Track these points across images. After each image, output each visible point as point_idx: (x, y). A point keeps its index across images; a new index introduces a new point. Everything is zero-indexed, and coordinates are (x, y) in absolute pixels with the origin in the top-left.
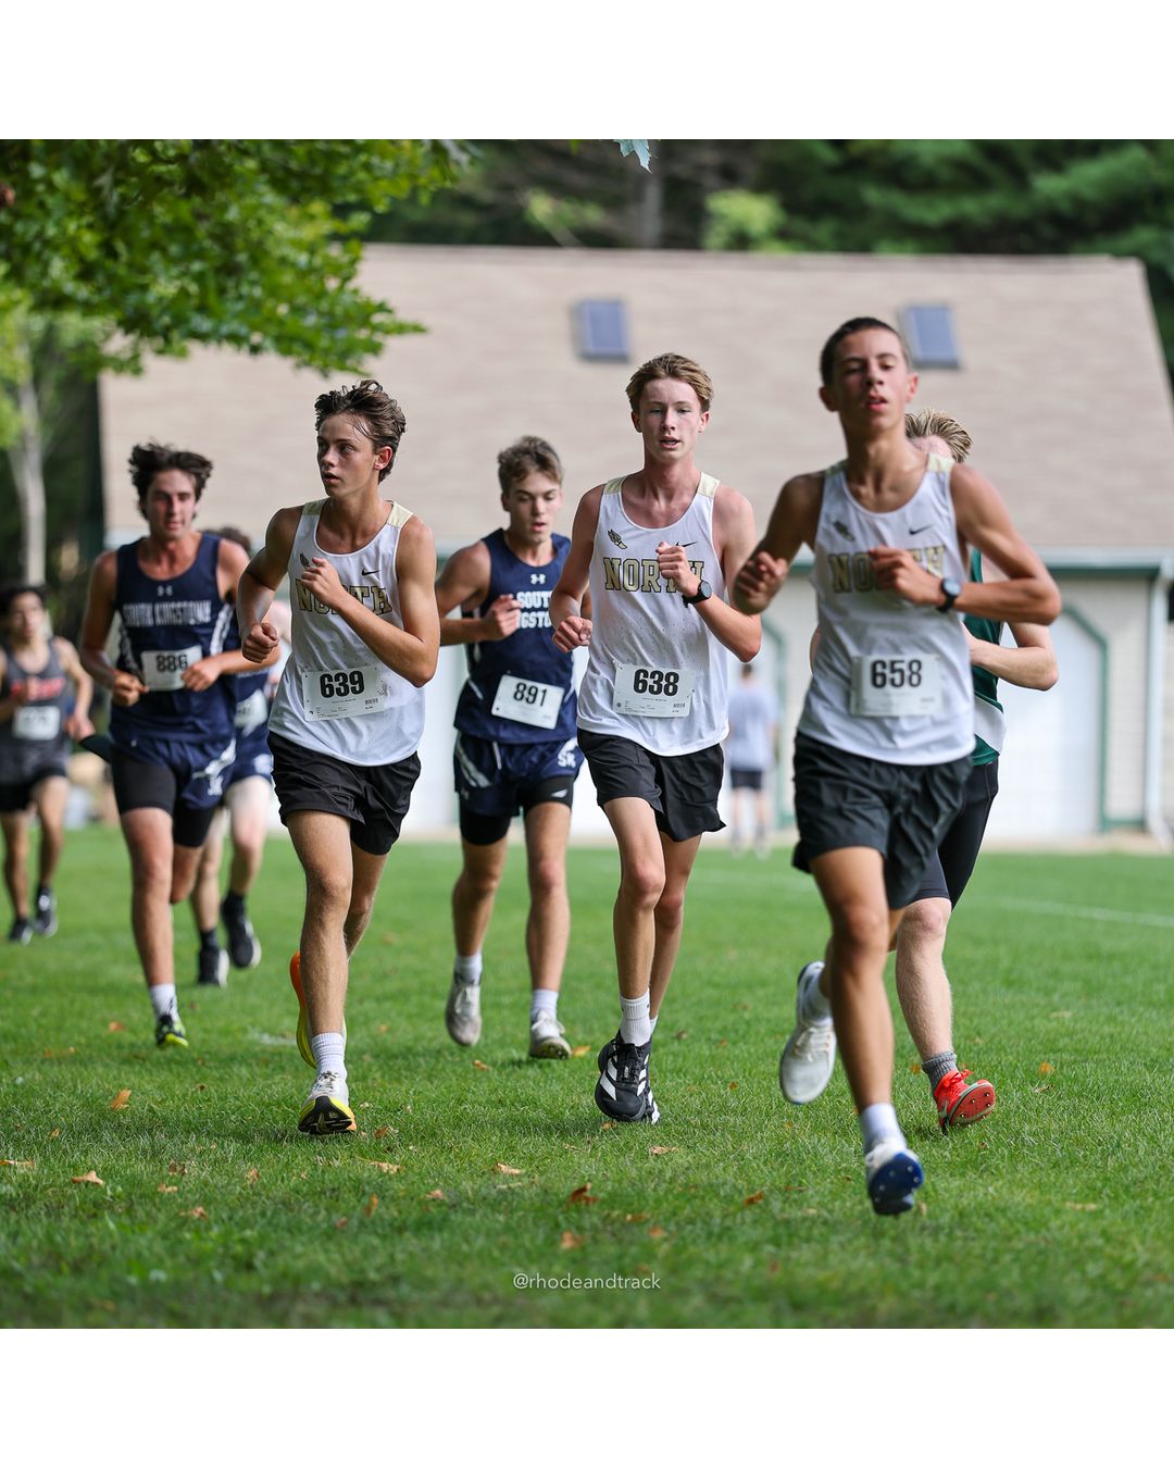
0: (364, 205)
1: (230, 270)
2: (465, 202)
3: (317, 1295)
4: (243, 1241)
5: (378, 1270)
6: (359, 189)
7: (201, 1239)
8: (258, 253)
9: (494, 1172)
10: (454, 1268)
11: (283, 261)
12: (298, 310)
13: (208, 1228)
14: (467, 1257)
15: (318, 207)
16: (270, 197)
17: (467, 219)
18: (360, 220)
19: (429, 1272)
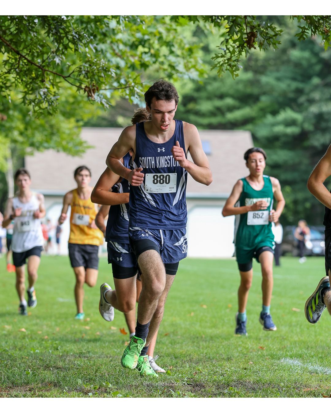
0: (82, 120)
1: (52, 134)
2: (103, 119)
3: (72, 355)
4: (56, 344)
5: (85, 350)
6: (81, 116)
7: (46, 343)
8: (58, 130)
9: (110, 328)
10: (101, 350)
11: (64, 133)
12: (68, 143)
13: (48, 341)
14: (104, 347)
15: (73, 120)
16: (61, 118)
17: (104, 123)
18: (81, 123)
19: (96, 350)
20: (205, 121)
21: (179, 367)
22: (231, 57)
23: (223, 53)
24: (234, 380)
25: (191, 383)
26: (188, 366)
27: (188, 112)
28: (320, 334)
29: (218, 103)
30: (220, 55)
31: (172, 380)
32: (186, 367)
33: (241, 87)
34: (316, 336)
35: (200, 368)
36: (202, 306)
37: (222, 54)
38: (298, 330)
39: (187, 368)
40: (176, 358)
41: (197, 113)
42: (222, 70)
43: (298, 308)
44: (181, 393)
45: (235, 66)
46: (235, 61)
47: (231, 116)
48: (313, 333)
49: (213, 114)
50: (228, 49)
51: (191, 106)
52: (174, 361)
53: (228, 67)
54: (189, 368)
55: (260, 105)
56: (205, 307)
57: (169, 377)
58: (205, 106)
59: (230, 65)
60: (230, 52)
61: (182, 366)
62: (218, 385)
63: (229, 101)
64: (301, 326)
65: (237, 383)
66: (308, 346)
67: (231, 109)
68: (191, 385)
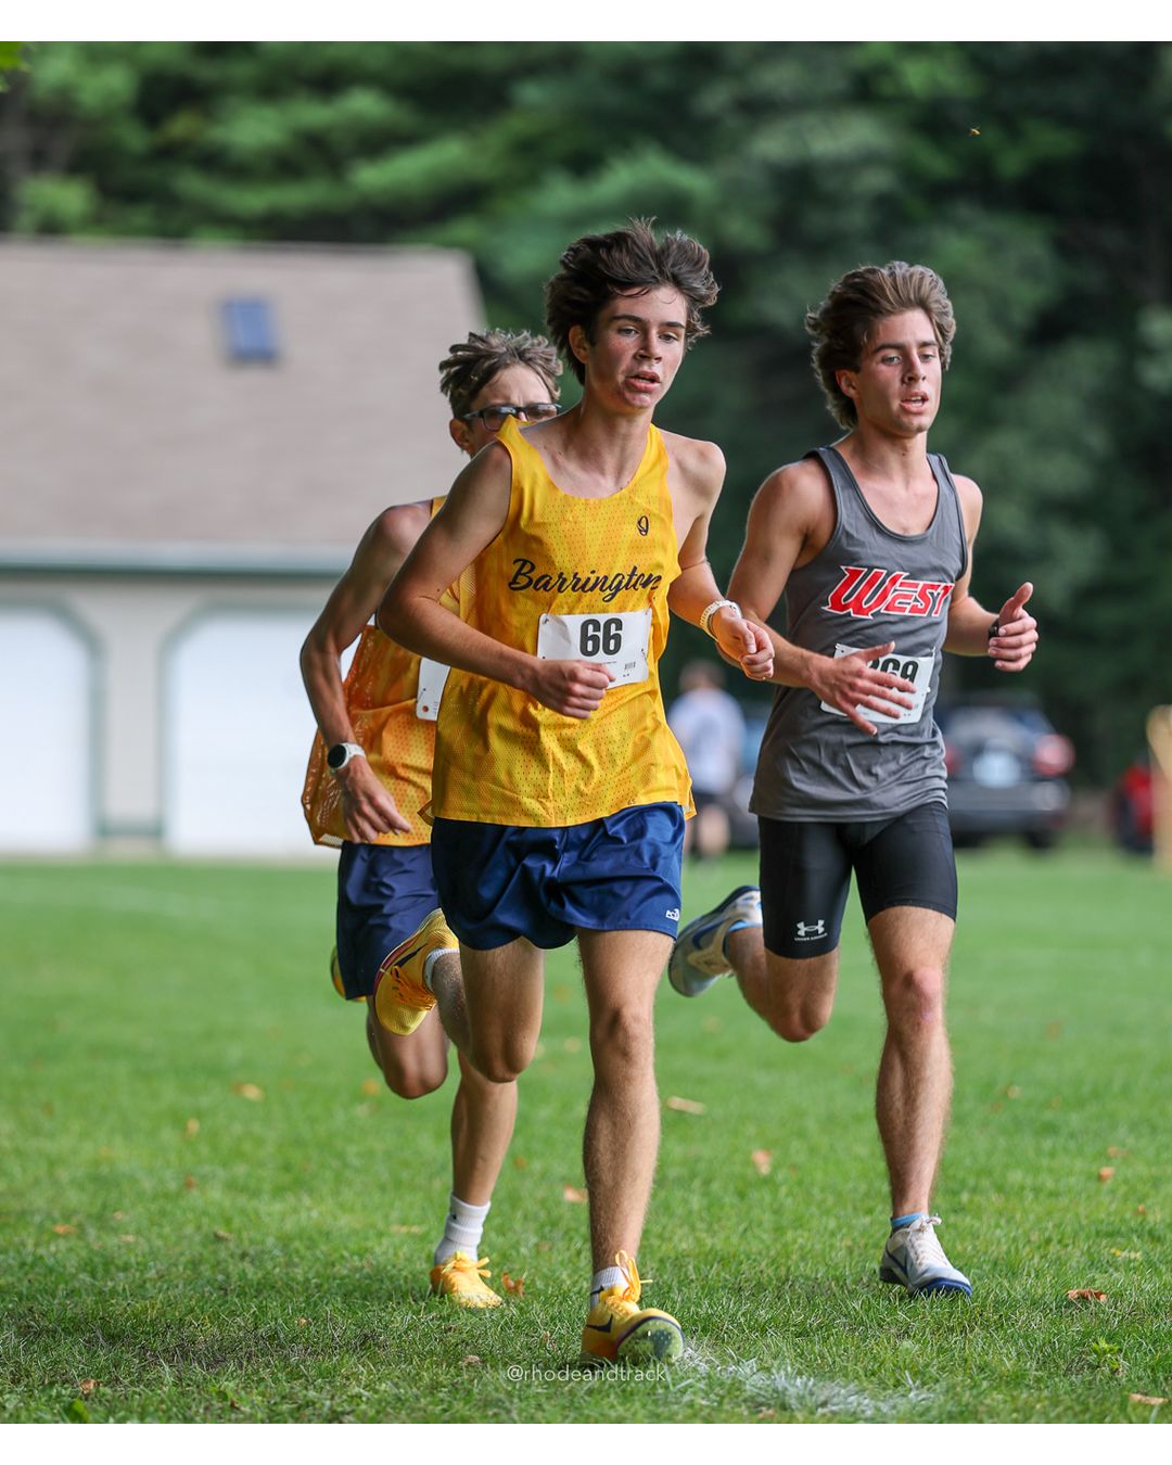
20: (254, 200)
21: (126, 1382)
26: (169, 1379)
27: (169, 153)
28: (799, 1223)
29: (313, 114)
32: (159, 1380)
34: (779, 1230)
35: (229, 1386)
36: (237, 1088)
38: (696, 1202)
39: (166, 1389)
40: (112, 1338)
41: (215, 162)
43: (694, 1099)
47: (374, 177)
48: (767, 1217)
49: (285, 165)
51: (181, 126)
52: (104, 1356)
54: (175, 1385)
55: (515, 125)
56: (252, 1093)
58: (253, 129)
61: (140, 1380)
63: (365, 105)
64: (707, 1182)
67: (377, 143)
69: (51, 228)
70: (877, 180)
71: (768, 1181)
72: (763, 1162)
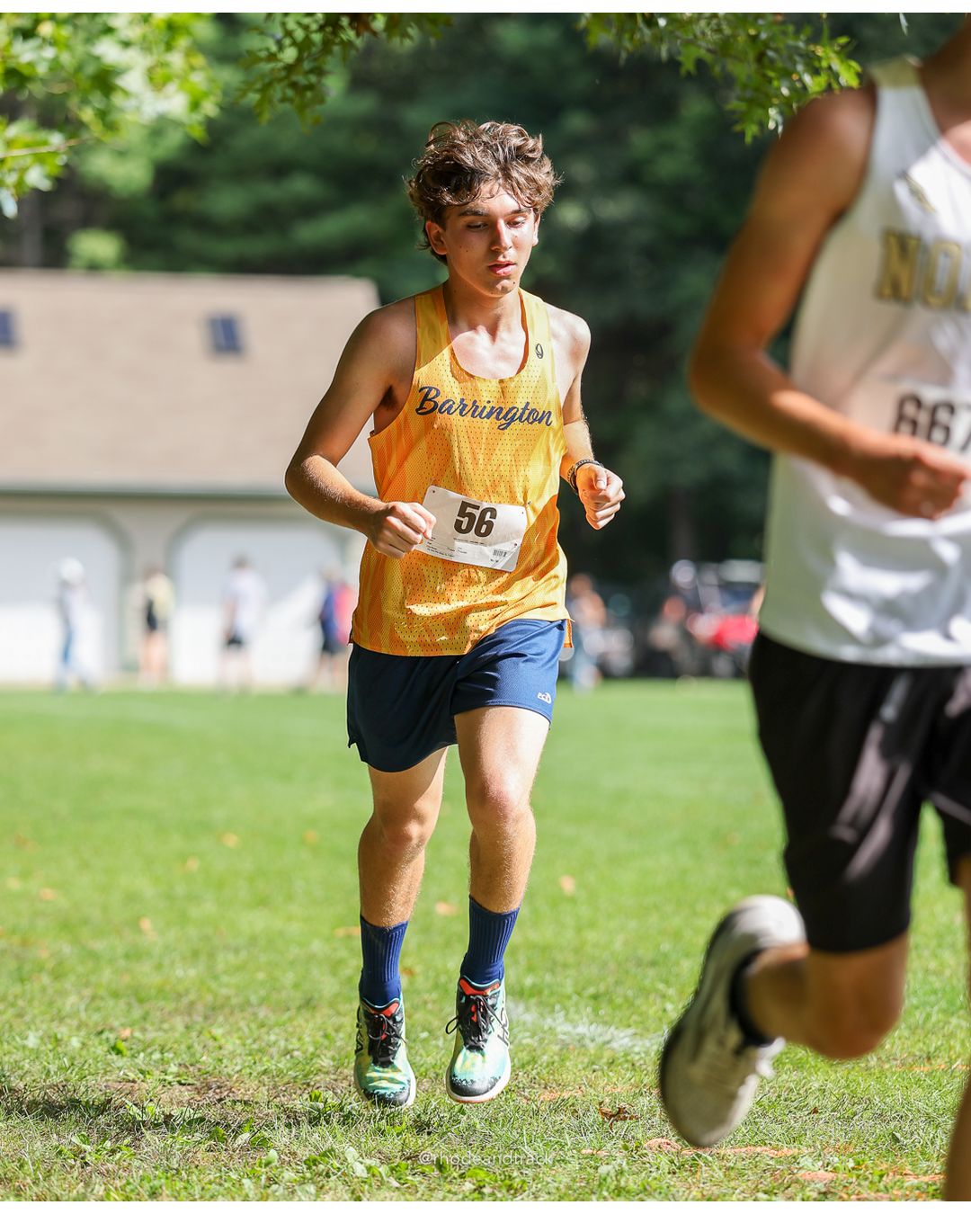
20: (229, 249)
21: (151, 1031)
22: (299, 60)
23: (274, 48)
24: (324, 1067)
25: (190, 1081)
26: (180, 1028)
27: (173, 219)
28: (592, 925)
29: (270, 192)
30: (263, 54)
31: (131, 1071)
32: (172, 1029)
33: (339, 141)
34: (579, 929)
35: (218, 1032)
36: (221, 838)
37: (268, 49)
39: (178, 1034)
40: (141, 1001)
41: (205, 224)
42: (270, 102)
44: (158, 1110)
45: (310, 87)
46: (311, 71)
47: (309, 233)
49: (248, 226)
50: (289, 34)
51: (182, 200)
52: (137, 1013)
53: (290, 93)
54: (183, 1033)
56: (232, 841)
57: (119, 1062)
58: (227, 201)
59: (294, 85)
60: (294, 43)
61: (160, 1030)
62: (275, 1087)
63: (302, 186)
65: (333, 1077)
66: (555, 963)
67: (309, 210)
68: (189, 1085)
69: (94, 267)
70: (642, 236)
71: (572, 900)
72: (568, 885)
